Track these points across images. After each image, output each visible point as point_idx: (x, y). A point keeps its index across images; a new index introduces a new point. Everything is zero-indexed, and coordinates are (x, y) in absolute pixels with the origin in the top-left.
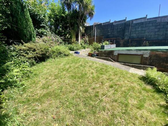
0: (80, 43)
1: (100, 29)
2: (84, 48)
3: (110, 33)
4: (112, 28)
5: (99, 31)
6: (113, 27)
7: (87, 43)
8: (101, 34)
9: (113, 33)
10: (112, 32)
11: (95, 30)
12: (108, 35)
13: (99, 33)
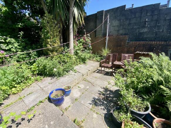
0: (73, 51)
1: (120, 20)
2: (84, 60)
3: (145, 30)
4: (155, 17)
5: (116, 23)
6: (156, 13)
7: (89, 49)
8: (121, 32)
9: (156, 30)
10: (155, 27)
11: (106, 22)
12: (141, 34)
13: (117, 29)
